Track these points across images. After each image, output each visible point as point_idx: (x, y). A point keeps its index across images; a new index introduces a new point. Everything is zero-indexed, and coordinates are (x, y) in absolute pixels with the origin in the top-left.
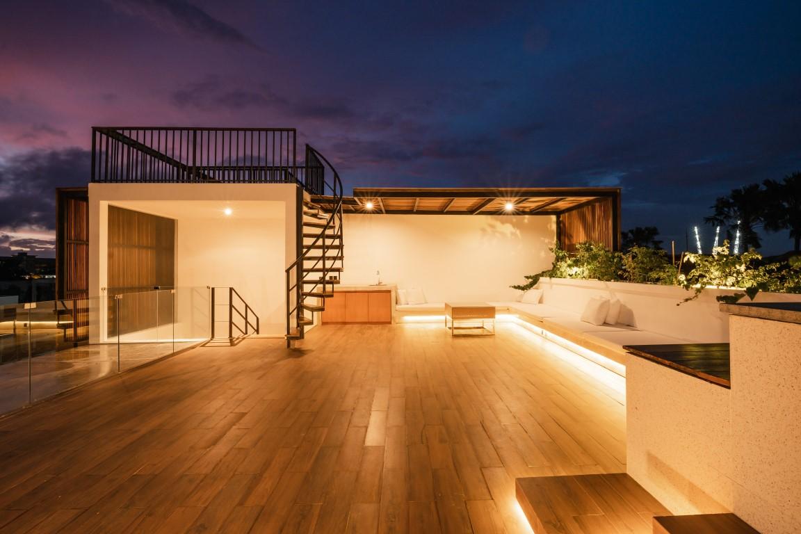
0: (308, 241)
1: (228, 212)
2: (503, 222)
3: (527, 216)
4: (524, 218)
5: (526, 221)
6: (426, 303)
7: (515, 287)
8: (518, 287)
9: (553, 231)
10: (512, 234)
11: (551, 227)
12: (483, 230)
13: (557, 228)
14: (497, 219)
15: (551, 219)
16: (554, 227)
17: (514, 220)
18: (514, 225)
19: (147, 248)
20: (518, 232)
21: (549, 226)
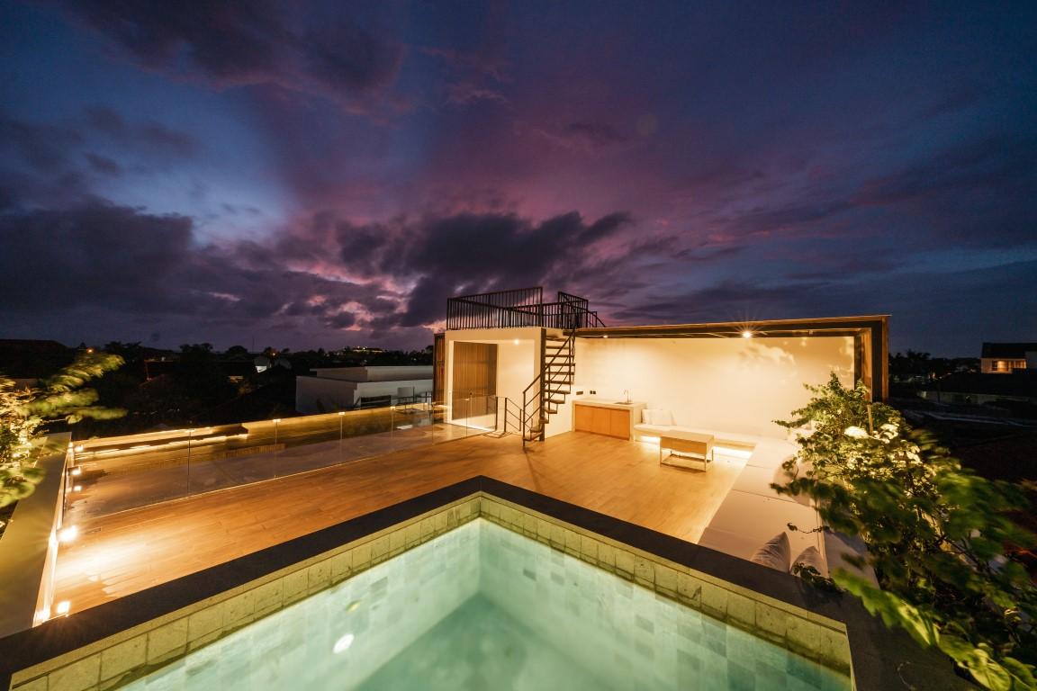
0: (548, 360)
1: (517, 342)
2: (769, 346)
3: (805, 338)
4: (801, 341)
5: (804, 344)
6: (674, 424)
7: (778, 422)
8: (783, 423)
9: (849, 357)
10: (782, 358)
11: (844, 351)
12: (742, 354)
13: (855, 353)
14: (761, 343)
15: (845, 342)
16: (851, 352)
17: (786, 343)
18: (785, 349)
19: (482, 363)
20: (791, 357)
21: (841, 350)
